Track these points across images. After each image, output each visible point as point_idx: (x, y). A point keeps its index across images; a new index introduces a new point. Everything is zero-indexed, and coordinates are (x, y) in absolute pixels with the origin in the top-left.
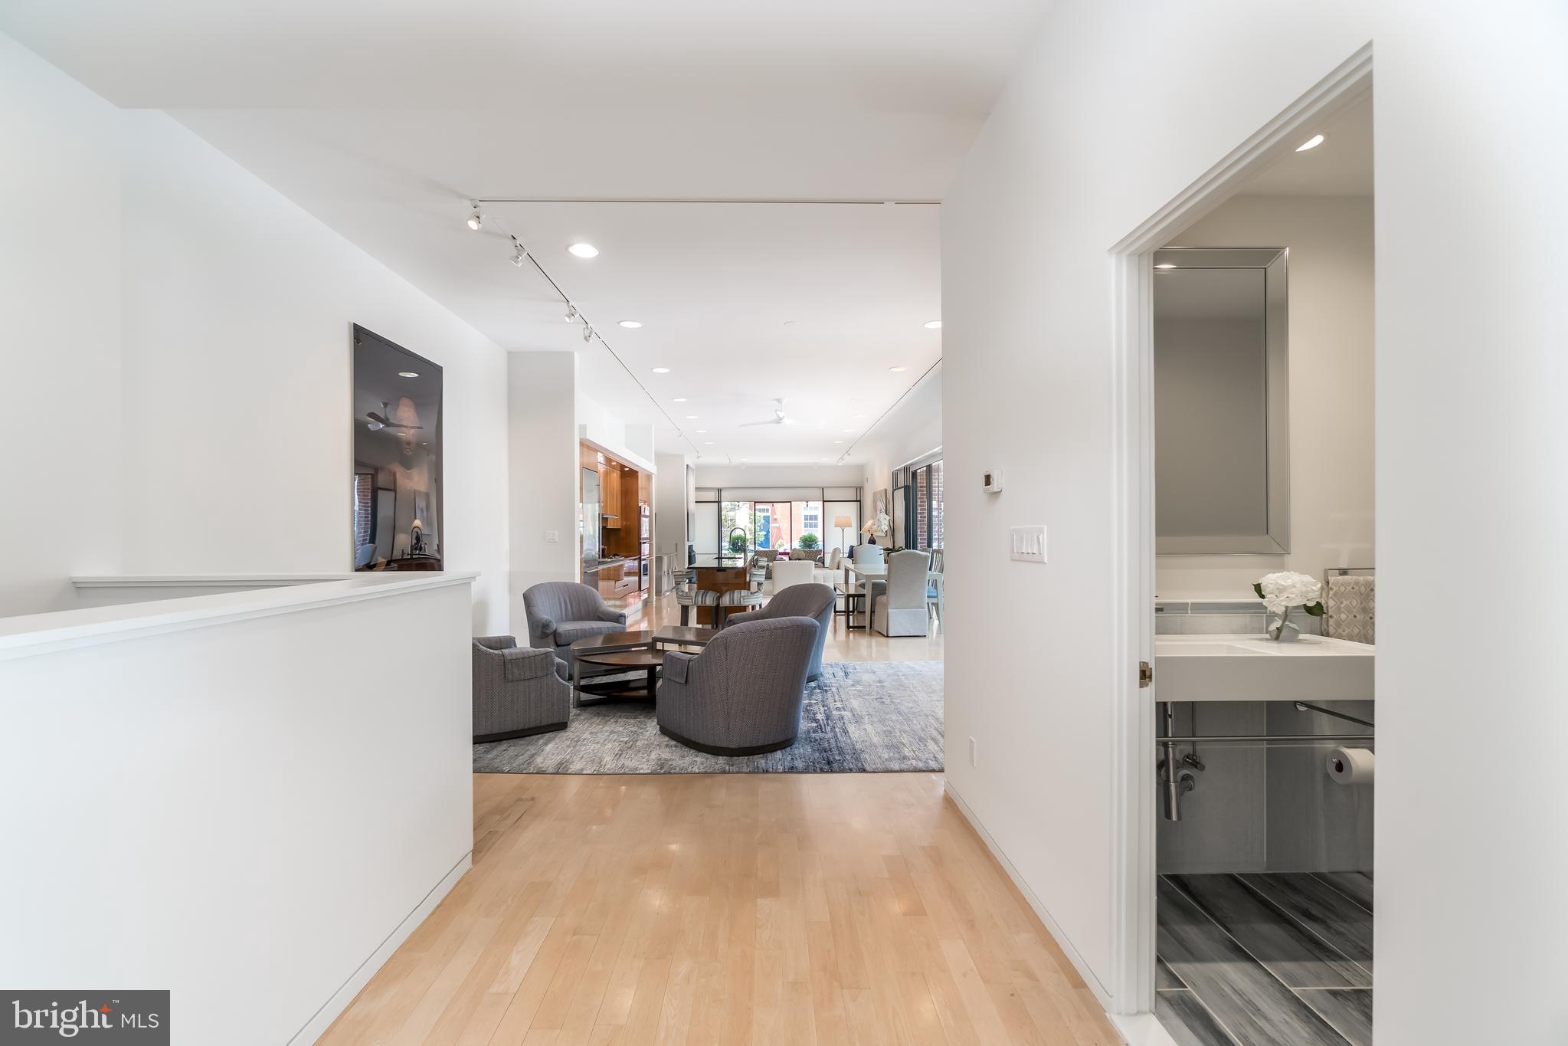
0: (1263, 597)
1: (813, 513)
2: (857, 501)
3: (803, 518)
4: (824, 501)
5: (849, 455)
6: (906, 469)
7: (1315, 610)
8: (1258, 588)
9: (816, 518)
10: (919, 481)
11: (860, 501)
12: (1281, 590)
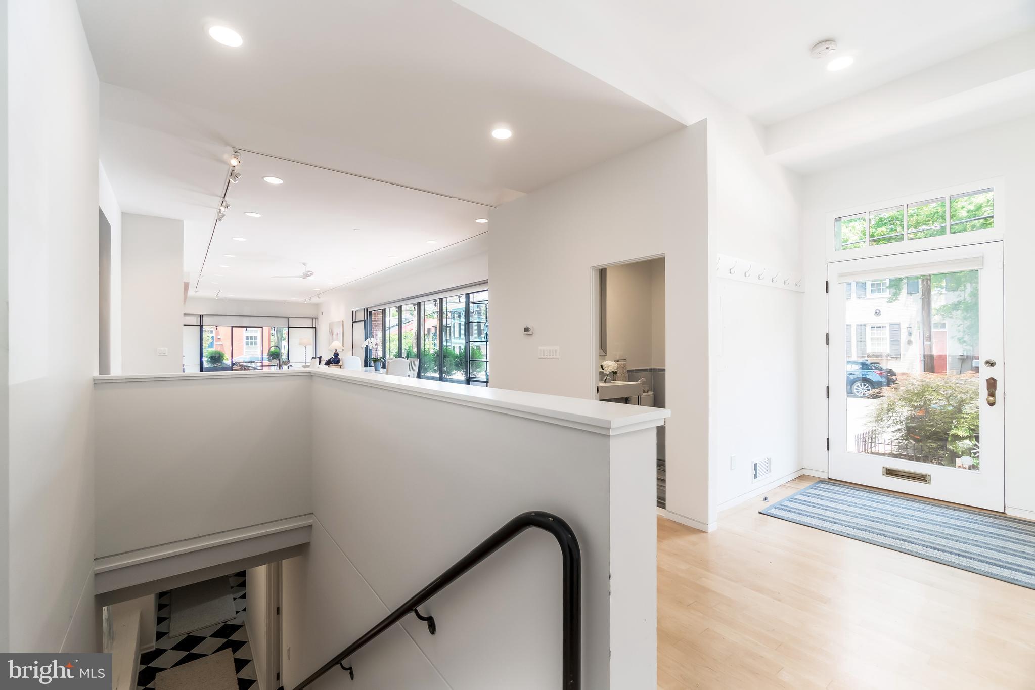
0: (603, 369)
1: (253, 334)
2: (313, 327)
3: (245, 338)
4: (289, 327)
5: (319, 297)
6: (366, 310)
7: (615, 373)
8: (602, 366)
9: (256, 338)
10: (373, 317)
11: (315, 328)
12: (609, 366)
